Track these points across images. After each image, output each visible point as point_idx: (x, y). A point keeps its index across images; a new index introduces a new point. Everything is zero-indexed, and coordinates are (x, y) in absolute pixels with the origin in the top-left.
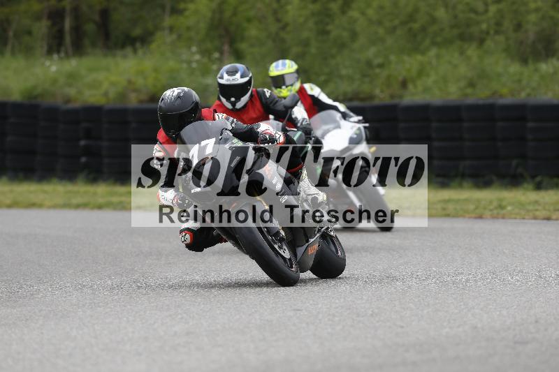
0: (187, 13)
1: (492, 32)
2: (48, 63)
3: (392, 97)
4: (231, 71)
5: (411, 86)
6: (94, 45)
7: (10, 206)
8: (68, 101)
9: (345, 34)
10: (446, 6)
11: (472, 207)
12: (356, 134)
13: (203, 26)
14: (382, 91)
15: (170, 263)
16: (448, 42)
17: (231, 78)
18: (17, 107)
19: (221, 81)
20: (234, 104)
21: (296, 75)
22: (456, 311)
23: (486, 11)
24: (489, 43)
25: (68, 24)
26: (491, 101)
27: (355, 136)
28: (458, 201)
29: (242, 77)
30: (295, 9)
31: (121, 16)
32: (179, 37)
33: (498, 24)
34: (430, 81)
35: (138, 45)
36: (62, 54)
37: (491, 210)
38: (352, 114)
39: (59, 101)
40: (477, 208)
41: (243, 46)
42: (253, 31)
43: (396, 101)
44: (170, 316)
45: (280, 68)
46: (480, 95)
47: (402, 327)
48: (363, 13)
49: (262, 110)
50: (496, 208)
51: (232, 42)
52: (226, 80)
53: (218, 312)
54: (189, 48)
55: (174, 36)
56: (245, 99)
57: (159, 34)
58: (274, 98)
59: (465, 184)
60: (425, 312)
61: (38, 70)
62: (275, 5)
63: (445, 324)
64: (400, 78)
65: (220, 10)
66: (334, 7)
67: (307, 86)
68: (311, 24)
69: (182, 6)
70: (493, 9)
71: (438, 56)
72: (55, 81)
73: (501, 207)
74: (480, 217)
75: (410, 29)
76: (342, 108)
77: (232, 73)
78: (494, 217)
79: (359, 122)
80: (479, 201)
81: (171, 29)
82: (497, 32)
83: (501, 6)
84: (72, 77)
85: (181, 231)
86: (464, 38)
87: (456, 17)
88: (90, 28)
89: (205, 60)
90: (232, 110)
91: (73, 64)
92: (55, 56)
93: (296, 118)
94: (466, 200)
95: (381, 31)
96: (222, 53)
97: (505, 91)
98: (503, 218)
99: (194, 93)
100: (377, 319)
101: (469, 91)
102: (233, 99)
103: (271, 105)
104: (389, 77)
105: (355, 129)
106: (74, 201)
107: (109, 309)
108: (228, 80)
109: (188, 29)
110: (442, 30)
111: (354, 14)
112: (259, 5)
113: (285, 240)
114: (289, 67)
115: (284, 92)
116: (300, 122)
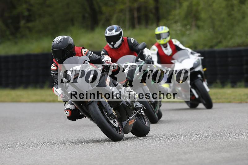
4: (110, 29)
12: (197, 62)
17: (110, 33)
19: (107, 35)
20: (113, 46)
21: (168, 34)
29: (116, 31)
38: (195, 53)
45: (160, 30)
52: (108, 33)
56: (118, 43)
58: (136, 44)
77: (111, 30)
79: (199, 56)
85: (65, 110)
89: (183, 29)
90: (113, 48)
93: (145, 55)
96: (191, 26)
102: (112, 43)
103: (134, 47)
108: (109, 34)
113: (116, 117)
114: (165, 30)
115: (162, 42)
116: (147, 57)
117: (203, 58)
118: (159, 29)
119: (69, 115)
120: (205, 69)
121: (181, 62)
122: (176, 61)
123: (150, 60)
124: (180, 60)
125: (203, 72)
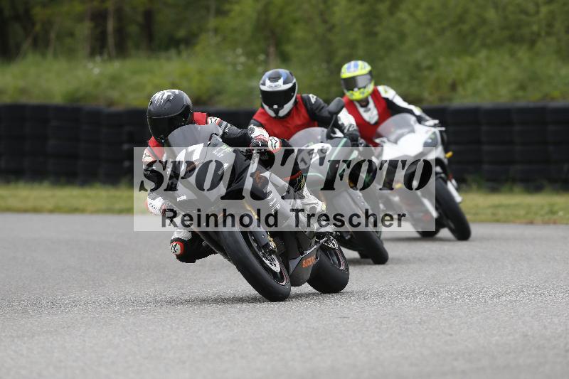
0: (232, 14)
1: (543, 33)
2: (90, 65)
3: (441, 99)
4: (274, 77)
5: (460, 89)
6: (137, 47)
7: (52, 211)
8: (111, 104)
9: (394, 36)
10: (496, 7)
11: (522, 212)
12: (431, 139)
13: (248, 28)
14: (431, 94)
15: (214, 270)
16: (498, 44)
17: (273, 84)
18: (59, 110)
19: (264, 88)
20: (276, 112)
21: (369, 77)
22: (507, 318)
23: (537, 12)
24: (540, 45)
25: (111, 25)
26: (541, 104)
27: (430, 141)
28: (507, 206)
29: (285, 83)
30: (342, 10)
31: (165, 18)
32: (224, 39)
33: (550, 25)
34: (480, 84)
35: (182, 47)
36: (106, 57)
37: (542, 216)
38: (427, 118)
39: (101, 104)
40: (527, 213)
41: (289, 48)
42: (299, 33)
43: (445, 104)
44: (214, 323)
45: (352, 69)
46: (532, 98)
47: (451, 335)
48: (412, 14)
49: (307, 116)
50: (547, 213)
51: (278, 44)
52: (268, 86)
53: (263, 319)
54: (234, 50)
55: (219, 38)
56: (288, 107)
57: (203, 37)
59: (516, 189)
60: (475, 319)
61: (80, 73)
62: (322, 6)
63: (495, 332)
64: (450, 81)
65: (266, 10)
66: (383, 8)
67: (381, 89)
68: (358, 25)
69: (227, 7)
70: (544, 10)
71: (488, 59)
72: (97, 84)
73: (552, 212)
74: (531, 223)
75: (460, 31)
76: (417, 111)
77: (275, 79)
78: (546, 223)
79: (435, 126)
80: (529, 206)
81: (216, 31)
82: (549, 34)
83: (553, 7)
84: (115, 79)
85: (172, 242)
86: (514, 40)
87: (506, 18)
88: (133, 29)
89: (251, 62)
90: (275, 117)
91: (116, 66)
92: (98, 59)
93: (343, 124)
94: (517, 205)
95: (430, 32)
96: (267, 55)
97: (556, 94)
98: (555, 223)
99: (185, 96)
100: (425, 327)
101: (520, 94)
102: (276, 107)
103: (316, 112)
104: (438, 80)
105: (430, 133)
106: (118, 206)
107: (153, 317)
108: (270, 87)
109: (234, 30)
110: (492, 31)
111: (402, 15)
112: (306, 6)
113: (275, 251)
114: (362, 69)
115: (357, 95)
116: (347, 128)
117: (443, 129)
118: (349, 68)
119: (179, 252)
120: (450, 154)
121: (396, 142)
122: (385, 139)
123: (354, 132)
124: (393, 137)
125: (446, 161)
